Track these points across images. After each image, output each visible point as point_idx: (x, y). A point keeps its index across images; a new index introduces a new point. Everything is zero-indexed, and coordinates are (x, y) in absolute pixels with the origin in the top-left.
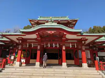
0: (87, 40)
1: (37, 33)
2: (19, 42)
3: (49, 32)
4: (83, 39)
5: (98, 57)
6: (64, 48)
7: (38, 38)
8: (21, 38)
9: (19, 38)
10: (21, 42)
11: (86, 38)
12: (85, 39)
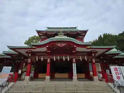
0: (96, 52)
1: (48, 46)
2: (28, 55)
3: (59, 45)
4: (92, 51)
5: (108, 70)
6: (74, 60)
7: (48, 51)
8: (30, 52)
9: (29, 51)
10: (30, 55)
11: (96, 51)
12: (94, 51)
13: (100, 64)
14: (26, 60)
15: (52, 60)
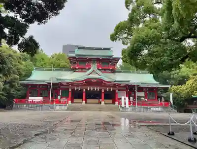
3: (93, 81)
6: (103, 91)
10: (70, 86)
13: (126, 92)
14: (61, 87)
15: (86, 90)
